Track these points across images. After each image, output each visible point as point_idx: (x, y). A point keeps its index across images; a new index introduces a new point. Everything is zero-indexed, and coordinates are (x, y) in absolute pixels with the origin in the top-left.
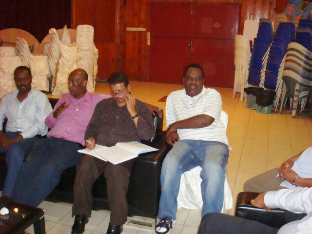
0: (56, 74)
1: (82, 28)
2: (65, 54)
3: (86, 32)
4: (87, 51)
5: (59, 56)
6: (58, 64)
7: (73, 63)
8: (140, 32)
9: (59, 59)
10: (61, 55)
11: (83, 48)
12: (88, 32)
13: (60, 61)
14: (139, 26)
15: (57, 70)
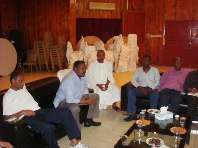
0: (118, 61)
1: (131, 36)
2: (123, 50)
3: (133, 38)
4: (134, 48)
5: (120, 51)
6: (119, 55)
7: (128, 55)
8: (159, 38)
9: (120, 52)
10: (121, 50)
11: (132, 47)
12: (134, 38)
13: (121, 54)
14: (158, 35)
15: (119, 59)
